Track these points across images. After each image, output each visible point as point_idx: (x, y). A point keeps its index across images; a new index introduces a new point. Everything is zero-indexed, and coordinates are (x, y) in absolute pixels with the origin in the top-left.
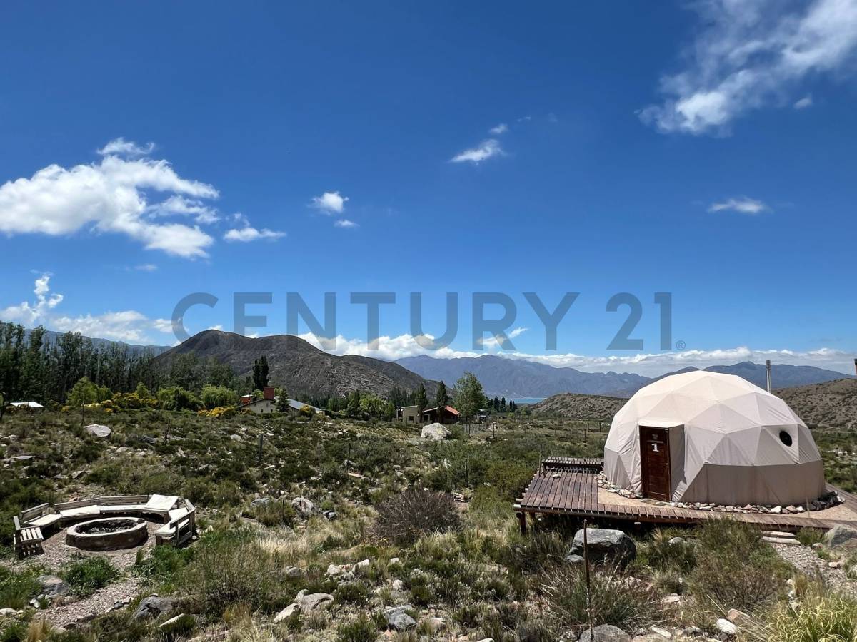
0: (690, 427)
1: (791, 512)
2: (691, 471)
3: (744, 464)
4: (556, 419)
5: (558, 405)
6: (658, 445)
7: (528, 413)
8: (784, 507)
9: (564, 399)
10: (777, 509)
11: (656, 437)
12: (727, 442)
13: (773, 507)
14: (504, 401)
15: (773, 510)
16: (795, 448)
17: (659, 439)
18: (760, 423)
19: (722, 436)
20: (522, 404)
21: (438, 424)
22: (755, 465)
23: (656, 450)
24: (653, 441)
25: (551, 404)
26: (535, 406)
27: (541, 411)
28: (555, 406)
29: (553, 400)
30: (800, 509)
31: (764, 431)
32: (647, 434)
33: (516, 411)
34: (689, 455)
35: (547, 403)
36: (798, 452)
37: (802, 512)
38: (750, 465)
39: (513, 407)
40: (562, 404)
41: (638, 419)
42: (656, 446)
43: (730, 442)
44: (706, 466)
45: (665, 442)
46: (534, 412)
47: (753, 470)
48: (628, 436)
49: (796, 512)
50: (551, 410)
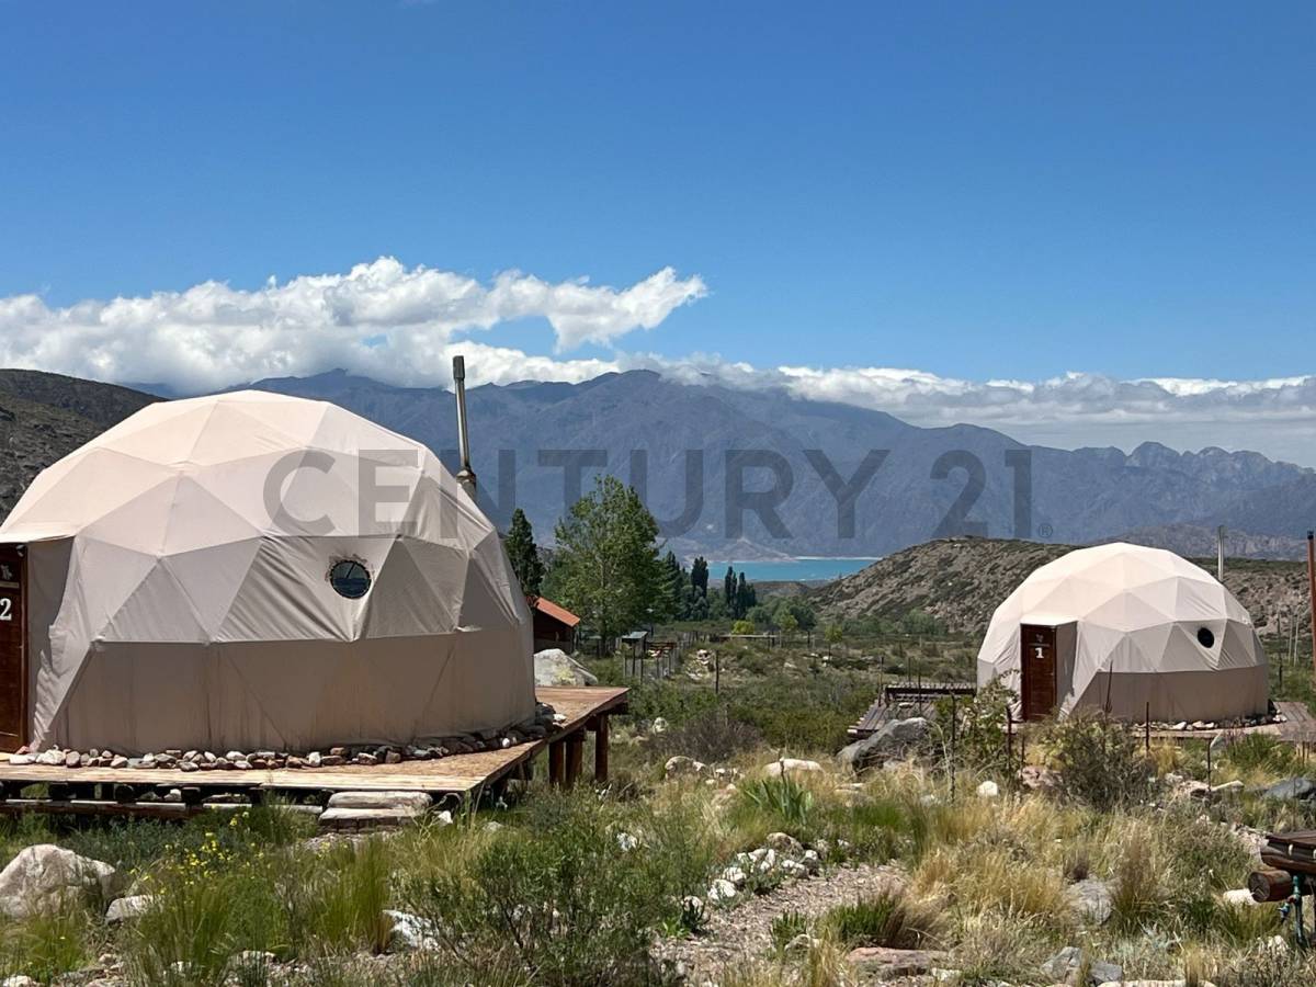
0: (1084, 623)
1: (1198, 729)
2: (1081, 681)
3: (1145, 670)
4: (914, 644)
5: (925, 588)
6: (1044, 649)
7: (806, 623)
8: (1188, 723)
9: (948, 561)
10: (1181, 726)
11: (1040, 638)
12: (1128, 643)
13: (1177, 723)
14: (701, 572)
15: (1175, 727)
16: (1215, 652)
17: (1044, 641)
18: (1172, 616)
19: (1122, 636)
20: (775, 585)
21: (557, 651)
22: (1159, 671)
23: (1040, 656)
24: (1036, 644)
25: (894, 582)
26: (830, 592)
27: (854, 613)
28: (912, 593)
29: (905, 566)
30: (1211, 725)
31: (1177, 629)
32: (1030, 634)
33: (752, 612)
34: (1081, 662)
35: (880, 577)
36: (1218, 655)
37: (1213, 728)
38: (1152, 671)
39: (741, 597)
40: (940, 582)
41: (1022, 614)
42: (1040, 650)
43: (1131, 641)
44: (1099, 674)
45: (1051, 644)
46: (825, 619)
47: (1157, 678)
48: (1008, 638)
49: (1205, 729)
50: (895, 609)
